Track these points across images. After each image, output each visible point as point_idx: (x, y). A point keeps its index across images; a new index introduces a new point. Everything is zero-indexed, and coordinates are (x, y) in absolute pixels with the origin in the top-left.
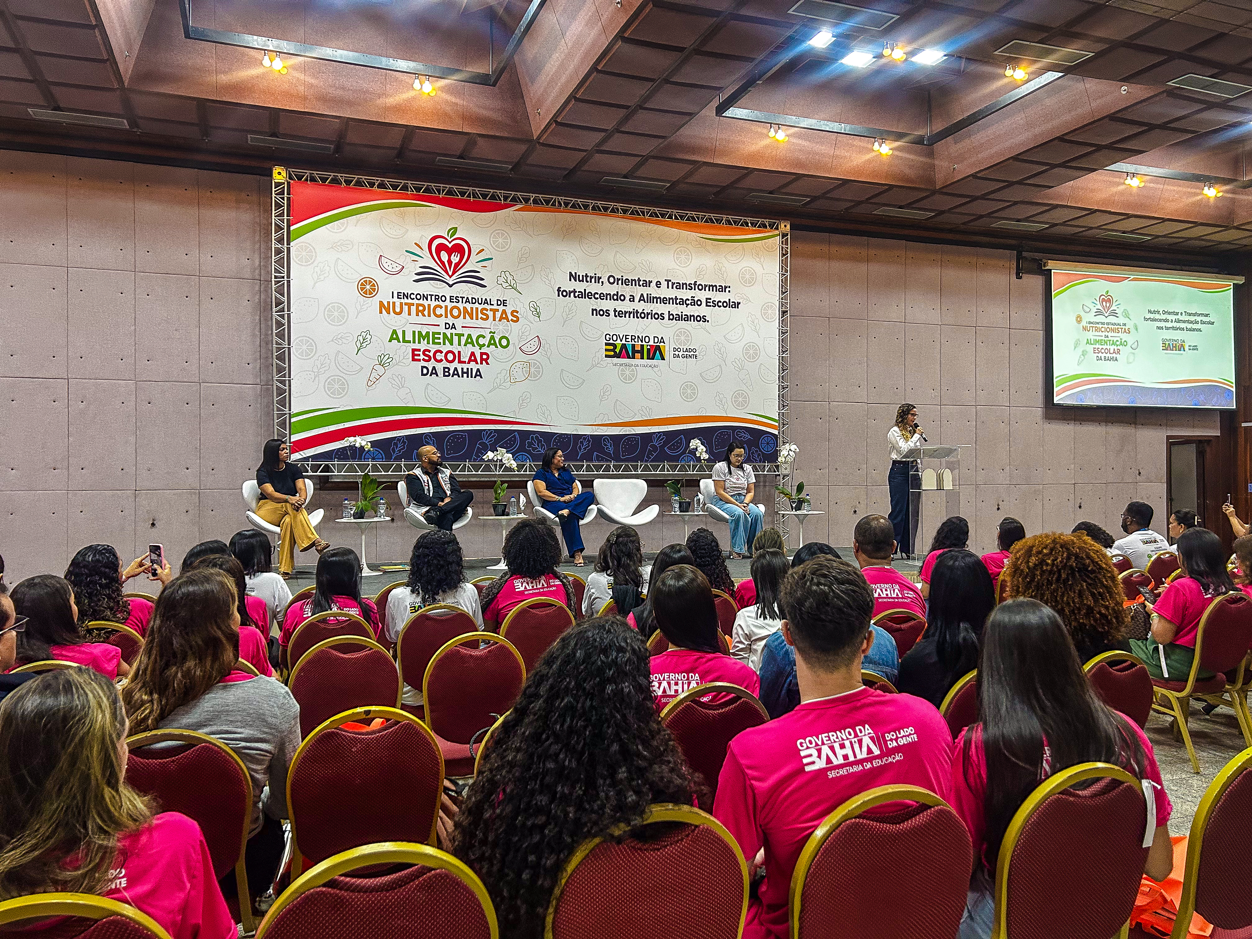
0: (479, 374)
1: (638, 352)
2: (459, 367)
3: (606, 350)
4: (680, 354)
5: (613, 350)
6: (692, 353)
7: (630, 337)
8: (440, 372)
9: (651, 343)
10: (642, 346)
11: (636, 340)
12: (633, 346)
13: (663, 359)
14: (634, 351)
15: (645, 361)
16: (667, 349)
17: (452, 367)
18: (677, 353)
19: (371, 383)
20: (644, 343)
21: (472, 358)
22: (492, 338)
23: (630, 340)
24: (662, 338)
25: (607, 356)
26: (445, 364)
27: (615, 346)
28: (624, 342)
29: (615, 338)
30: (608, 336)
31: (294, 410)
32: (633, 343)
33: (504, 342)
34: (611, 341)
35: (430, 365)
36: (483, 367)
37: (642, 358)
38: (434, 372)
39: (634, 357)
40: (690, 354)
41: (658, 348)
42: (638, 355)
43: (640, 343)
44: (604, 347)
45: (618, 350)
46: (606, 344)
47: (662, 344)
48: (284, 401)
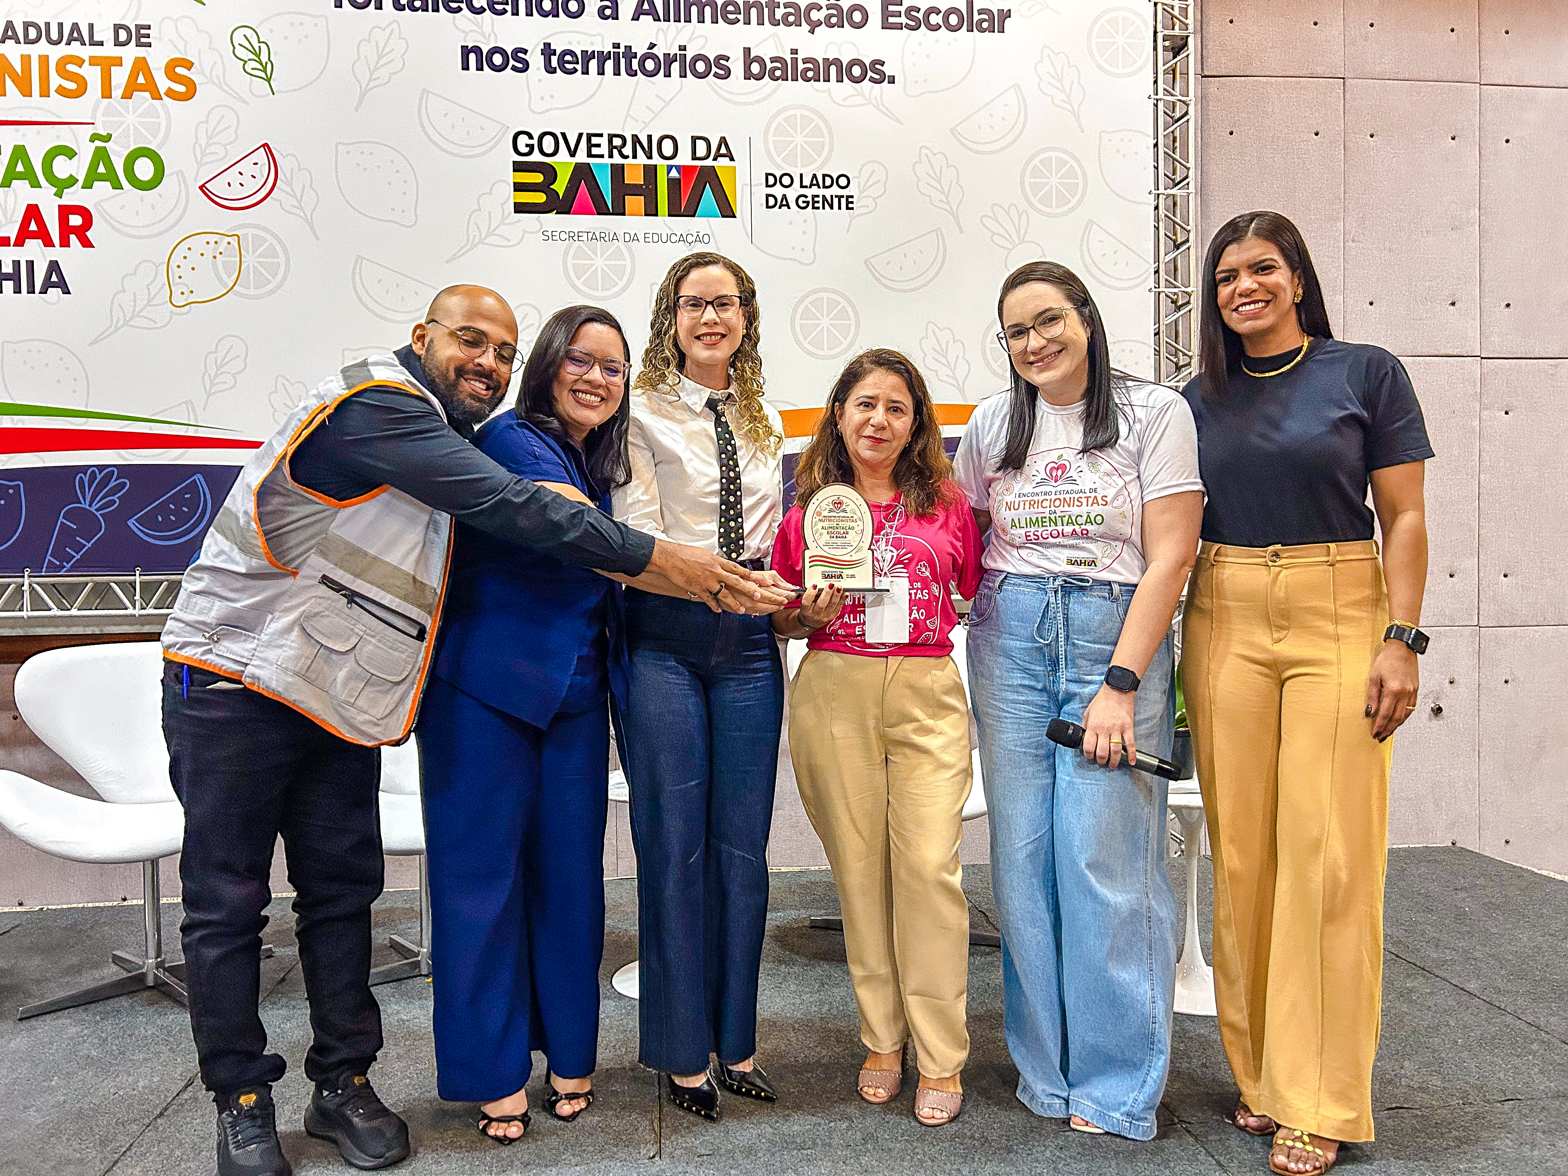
0: (56, 279)
1: (635, 190)
3: (519, 187)
4: (792, 194)
5: (544, 187)
6: (835, 190)
7: (604, 141)
9: (684, 159)
10: (651, 172)
11: (628, 150)
12: (618, 171)
13: (727, 211)
14: (621, 188)
15: (663, 223)
16: (742, 178)
18: (778, 191)
20: (656, 160)
21: (31, 227)
22: (101, 156)
23: (604, 150)
24: (723, 141)
25: (520, 208)
27: (550, 173)
28: (581, 156)
29: (548, 144)
30: (523, 140)
32: (617, 159)
33: (144, 169)
34: (536, 157)
36: (70, 257)
37: (651, 210)
39: (620, 210)
40: (828, 193)
41: (709, 176)
42: (635, 202)
43: (642, 159)
44: (511, 177)
45: (560, 186)
46: (518, 167)
47: (723, 162)
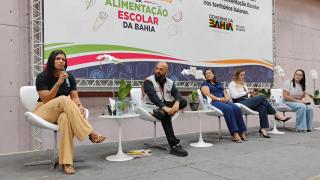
0: (153, 30)
1: (223, 25)
2: (144, 24)
3: (210, 23)
4: (239, 28)
5: (213, 23)
7: (219, 17)
8: (134, 26)
9: (228, 22)
10: (224, 23)
11: (222, 19)
12: (221, 22)
13: (232, 30)
14: (221, 25)
15: (226, 31)
16: (234, 25)
17: (140, 23)
18: (237, 28)
19: (95, 29)
20: (225, 21)
21: (150, 20)
22: (159, 10)
24: (231, 20)
25: (210, 26)
26: (136, 22)
27: (213, 21)
28: (217, 20)
29: (213, 17)
31: (46, 42)
33: (165, 13)
34: (212, 19)
35: (129, 21)
36: (155, 26)
37: (224, 29)
38: (130, 26)
39: (221, 28)
40: (242, 29)
41: (230, 24)
42: (223, 27)
43: (223, 21)
44: (209, 21)
47: (232, 23)
48: (40, 35)
